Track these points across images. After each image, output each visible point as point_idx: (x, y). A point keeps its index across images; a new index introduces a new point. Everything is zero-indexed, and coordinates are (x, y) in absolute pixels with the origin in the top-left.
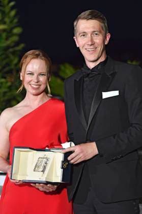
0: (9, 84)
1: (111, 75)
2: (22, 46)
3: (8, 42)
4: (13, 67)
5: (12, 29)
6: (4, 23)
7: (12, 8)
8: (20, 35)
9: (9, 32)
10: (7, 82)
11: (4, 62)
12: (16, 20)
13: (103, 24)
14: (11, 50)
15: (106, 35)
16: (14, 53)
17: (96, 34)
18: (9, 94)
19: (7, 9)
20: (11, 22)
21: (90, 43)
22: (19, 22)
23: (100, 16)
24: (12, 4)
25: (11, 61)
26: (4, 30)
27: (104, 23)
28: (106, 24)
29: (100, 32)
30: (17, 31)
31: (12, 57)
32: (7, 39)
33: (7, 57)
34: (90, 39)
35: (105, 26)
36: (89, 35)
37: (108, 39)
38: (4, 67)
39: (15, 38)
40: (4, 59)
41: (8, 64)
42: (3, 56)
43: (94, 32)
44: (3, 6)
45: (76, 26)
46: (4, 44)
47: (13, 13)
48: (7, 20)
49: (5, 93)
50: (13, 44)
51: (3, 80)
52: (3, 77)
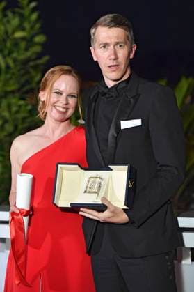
0: (29, 107)
2: (46, 58)
3: (29, 54)
4: (34, 85)
5: (33, 36)
6: (23, 29)
7: (34, 10)
8: (43, 45)
9: (29, 41)
10: (26, 105)
11: (23, 80)
12: (38, 26)
13: (128, 33)
14: (32, 64)
16: (35, 67)
17: (120, 46)
18: (28, 120)
19: (26, 12)
20: (32, 28)
21: (113, 57)
22: (42, 28)
23: (124, 22)
24: (33, 4)
25: (32, 78)
26: (23, 39)
28: (132, 33)
29: (126, 43)
30: (39, 39)
31: (33, 73)
32: (26, 49)
33: (27, 73)
34: (112, 52)
37: (134, 52)
38: (23, 86)
39: (37, 49)
40: (23, 75)
41: (28, 82)
42: (23, 72)
43: (118, 43)
44: (22, 8)
45: (94, 34)
46: (22, 56)
47: (34, 16)
48: (27, 25)
49: (24, 119)
50: (34, 57)
51: (22, 102)
52: (22, 99)
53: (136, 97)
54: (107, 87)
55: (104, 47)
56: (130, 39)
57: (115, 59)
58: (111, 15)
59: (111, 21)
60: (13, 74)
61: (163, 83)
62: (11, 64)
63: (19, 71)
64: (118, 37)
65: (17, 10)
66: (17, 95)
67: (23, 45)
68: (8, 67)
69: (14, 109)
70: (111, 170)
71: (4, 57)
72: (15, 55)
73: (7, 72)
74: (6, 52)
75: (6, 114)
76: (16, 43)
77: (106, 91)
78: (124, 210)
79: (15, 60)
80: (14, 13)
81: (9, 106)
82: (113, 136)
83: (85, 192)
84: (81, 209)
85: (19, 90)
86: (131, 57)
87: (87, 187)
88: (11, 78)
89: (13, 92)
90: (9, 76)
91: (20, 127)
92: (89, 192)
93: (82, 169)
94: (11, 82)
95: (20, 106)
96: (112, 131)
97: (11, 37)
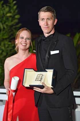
1: (56, 41)
2: (20, 25)
3: (13, 23)
6: (11, 12)
7: (15, 4)
8: (19, 19)
9: (13, 17)
10: (12, 44)
11: (10, 34)
12: (17, 11)
14: (14, 27)
15: (54, 20)
17: (49, 20)
18: (13, 51)
19: (12, 5)
20: (14, 12)
21: (46, 24)
24: (15, 2)
26: (10, 16)
27: (54, 14)
30: (17, 17)
31: (14, 30)
32: (12, 21)
33: (12, 31)
34: (46, 22)
35: (54, 15)
36: (46, 20)
37: (56, 22)
38: (10, 36)
39: (16, 21)
40: (10, 32)
41: (12, 35)
42: (10, 30)
43: (48, 18)
44: (10, 3)
46: (10, 24)
47: (15, 7)
48: (12, 11)
49: (11, 50)
50: (15, 24)
51: (10, 43)
52: (10, 41)
53: (57, 41)
54: (45, 37)
55: (42, 20)
56: (54, 17)
57: (47, 25)
58: (46, 7)
59: (46, 9)
60: (6, 31)
61: (69, 35)
62: (5, 27)
63: (8, 30)
64: (48, 16)
65: (8, 4)
66: (8, 40)
67: (10, 19)
68: (4, 28)
69: (7, 46)
70: (47, 71)
71: (2, 24)
72: (7, 23)
73: (3, 31)
74: (3, 22)
75: (3, 48)
76: (7, 18)
77: (44, 39)
78: (52, 88)
79: (7, 25)
80: (7, 6)
81: (4, 45)
82: (48, 57)
83: (36, 80)
84: (34, 88)
85: (8, 38)
86: (55, 24)
87: (36, 78)
88: (5, 33)
89: (6, 39)
90: (4, 32)
91: (9, 53)
92: (37, 80)
93: (35, 71)
94: (5, 34)
95: (9, 45)
96: (47, 55)
97: (5, 16)
